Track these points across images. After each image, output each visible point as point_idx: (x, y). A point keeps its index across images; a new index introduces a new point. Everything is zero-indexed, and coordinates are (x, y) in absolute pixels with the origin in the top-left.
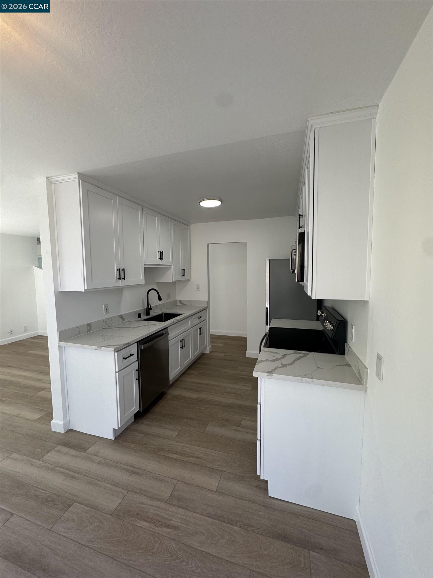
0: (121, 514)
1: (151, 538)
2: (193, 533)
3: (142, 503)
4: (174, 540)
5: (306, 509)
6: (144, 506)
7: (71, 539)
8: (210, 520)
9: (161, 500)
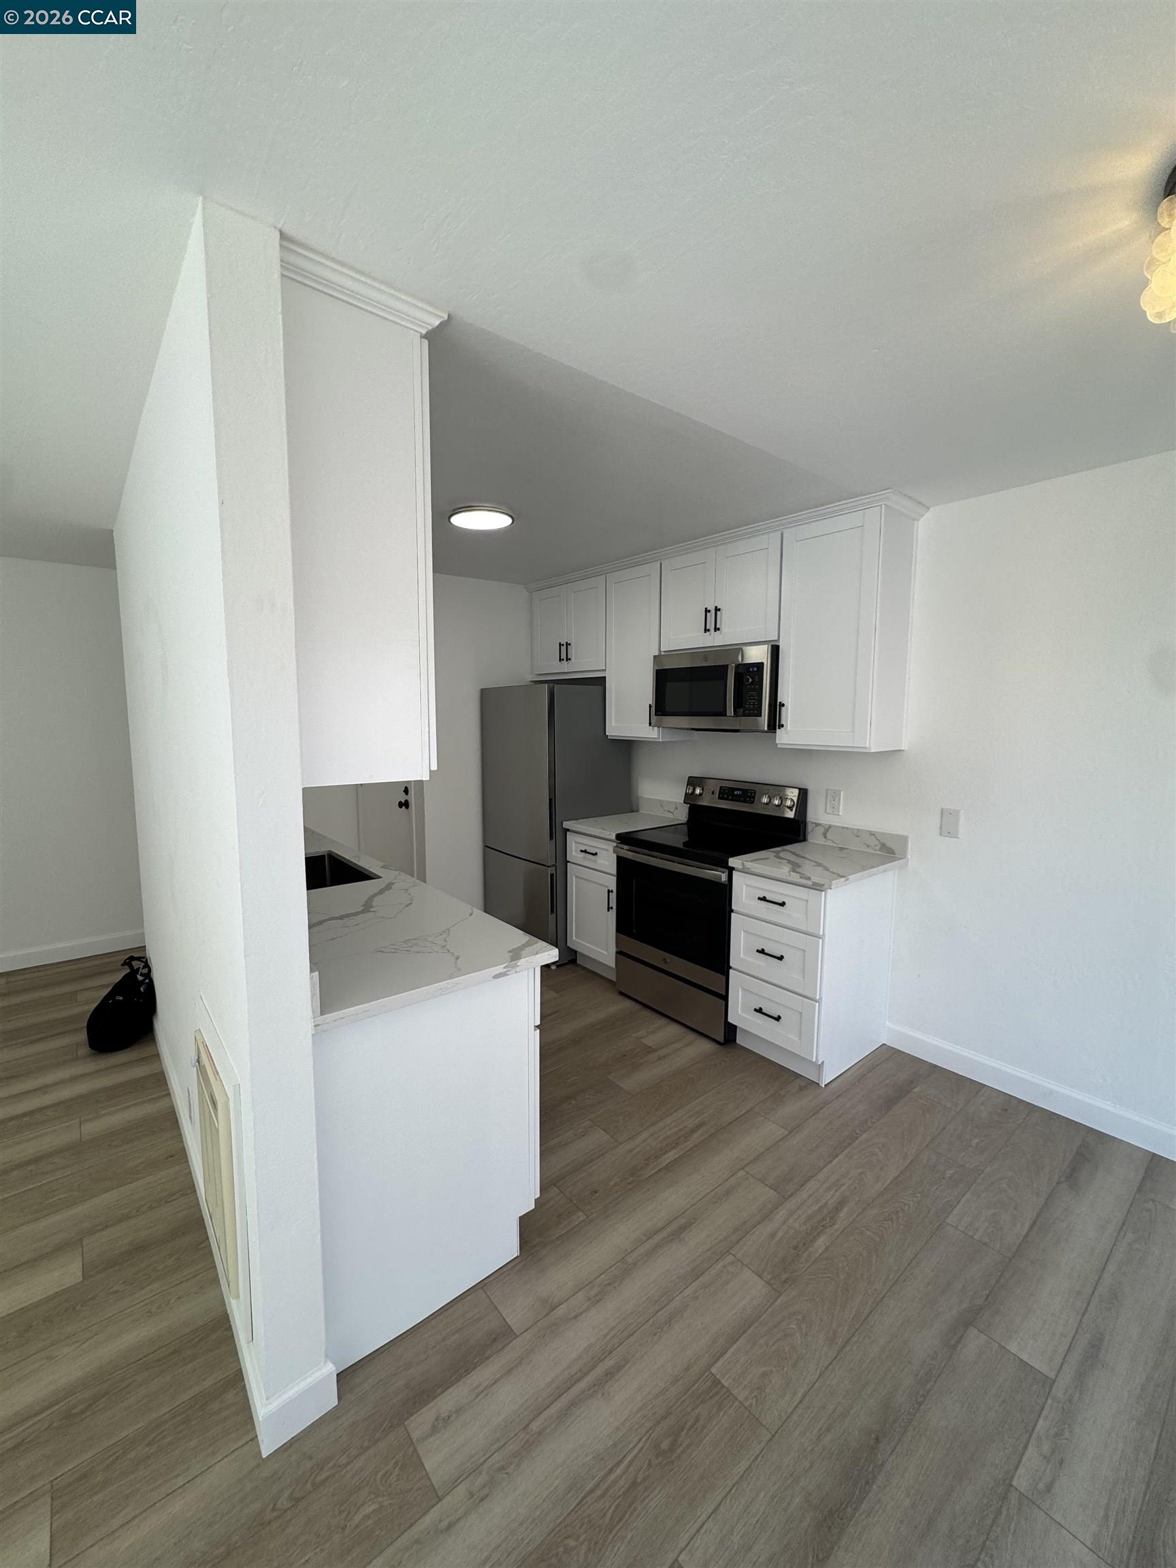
0: (784, 1276)
1: (852, 1238)
2: (858, 1183)
3: (773, 1236)
4: (864, 1209)
5: (858, 1066)
6: (780, 1234)
7: (817, 1381)
8: (841, 1157)
9: (776, 1207)
